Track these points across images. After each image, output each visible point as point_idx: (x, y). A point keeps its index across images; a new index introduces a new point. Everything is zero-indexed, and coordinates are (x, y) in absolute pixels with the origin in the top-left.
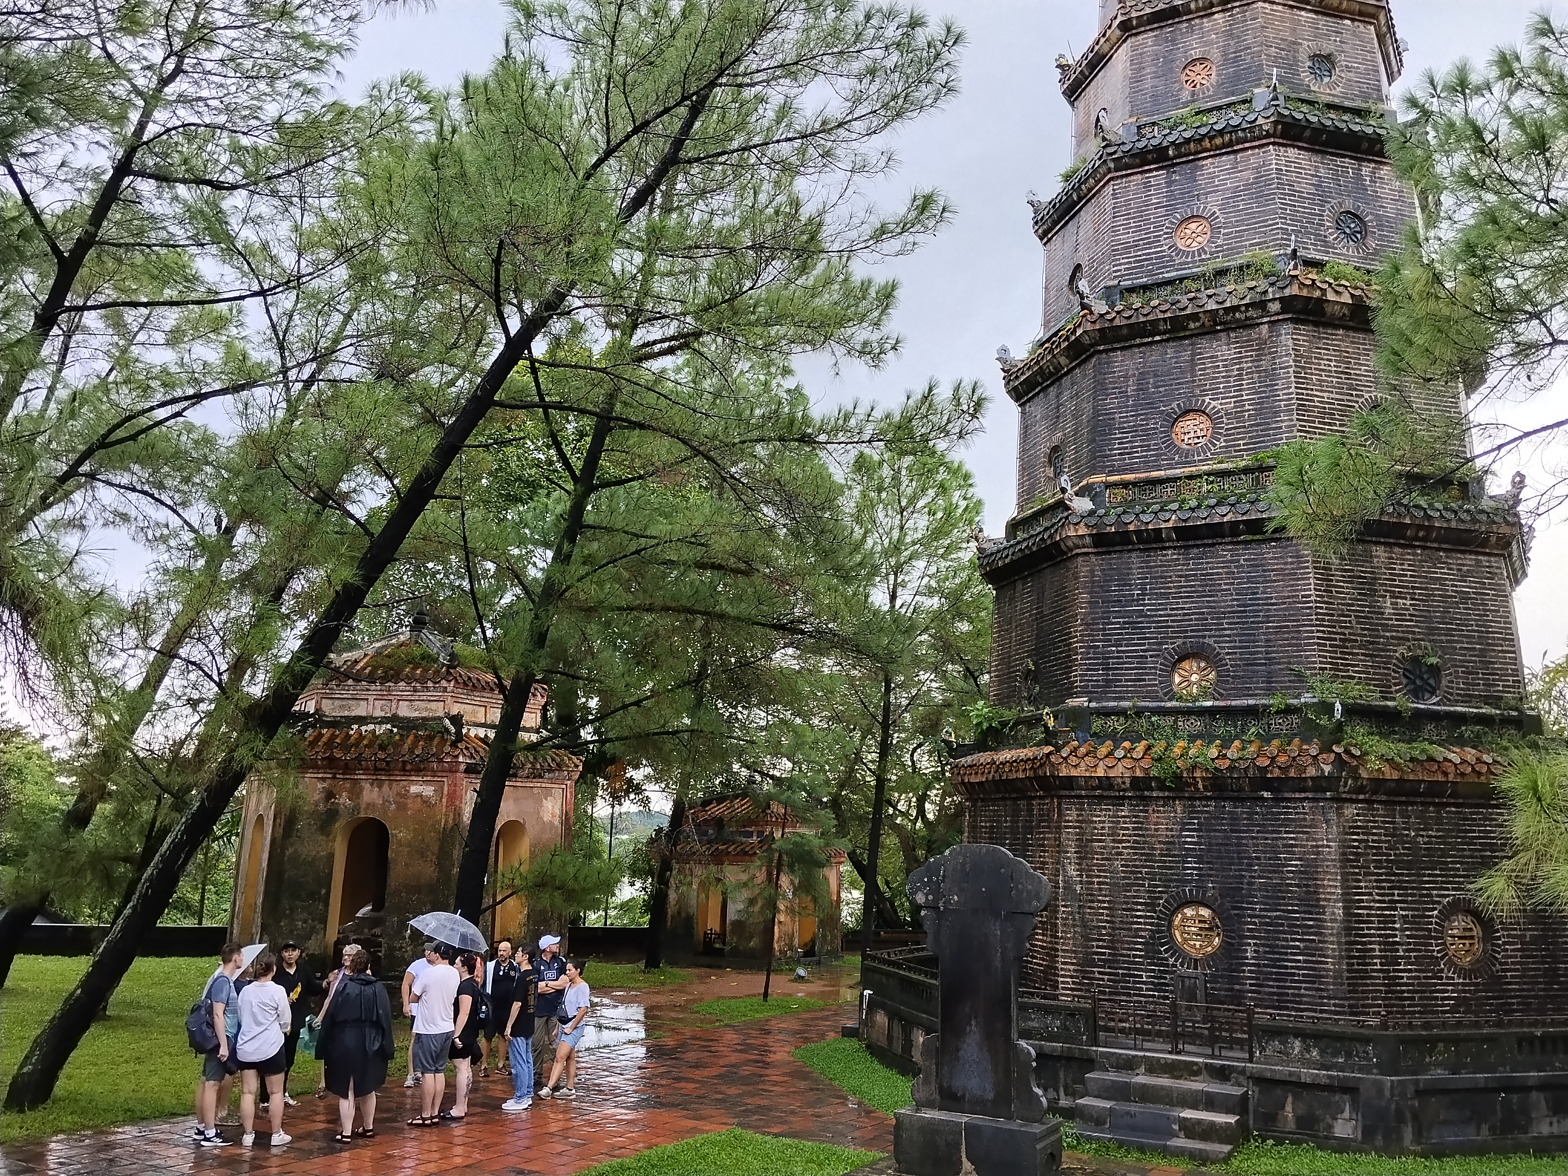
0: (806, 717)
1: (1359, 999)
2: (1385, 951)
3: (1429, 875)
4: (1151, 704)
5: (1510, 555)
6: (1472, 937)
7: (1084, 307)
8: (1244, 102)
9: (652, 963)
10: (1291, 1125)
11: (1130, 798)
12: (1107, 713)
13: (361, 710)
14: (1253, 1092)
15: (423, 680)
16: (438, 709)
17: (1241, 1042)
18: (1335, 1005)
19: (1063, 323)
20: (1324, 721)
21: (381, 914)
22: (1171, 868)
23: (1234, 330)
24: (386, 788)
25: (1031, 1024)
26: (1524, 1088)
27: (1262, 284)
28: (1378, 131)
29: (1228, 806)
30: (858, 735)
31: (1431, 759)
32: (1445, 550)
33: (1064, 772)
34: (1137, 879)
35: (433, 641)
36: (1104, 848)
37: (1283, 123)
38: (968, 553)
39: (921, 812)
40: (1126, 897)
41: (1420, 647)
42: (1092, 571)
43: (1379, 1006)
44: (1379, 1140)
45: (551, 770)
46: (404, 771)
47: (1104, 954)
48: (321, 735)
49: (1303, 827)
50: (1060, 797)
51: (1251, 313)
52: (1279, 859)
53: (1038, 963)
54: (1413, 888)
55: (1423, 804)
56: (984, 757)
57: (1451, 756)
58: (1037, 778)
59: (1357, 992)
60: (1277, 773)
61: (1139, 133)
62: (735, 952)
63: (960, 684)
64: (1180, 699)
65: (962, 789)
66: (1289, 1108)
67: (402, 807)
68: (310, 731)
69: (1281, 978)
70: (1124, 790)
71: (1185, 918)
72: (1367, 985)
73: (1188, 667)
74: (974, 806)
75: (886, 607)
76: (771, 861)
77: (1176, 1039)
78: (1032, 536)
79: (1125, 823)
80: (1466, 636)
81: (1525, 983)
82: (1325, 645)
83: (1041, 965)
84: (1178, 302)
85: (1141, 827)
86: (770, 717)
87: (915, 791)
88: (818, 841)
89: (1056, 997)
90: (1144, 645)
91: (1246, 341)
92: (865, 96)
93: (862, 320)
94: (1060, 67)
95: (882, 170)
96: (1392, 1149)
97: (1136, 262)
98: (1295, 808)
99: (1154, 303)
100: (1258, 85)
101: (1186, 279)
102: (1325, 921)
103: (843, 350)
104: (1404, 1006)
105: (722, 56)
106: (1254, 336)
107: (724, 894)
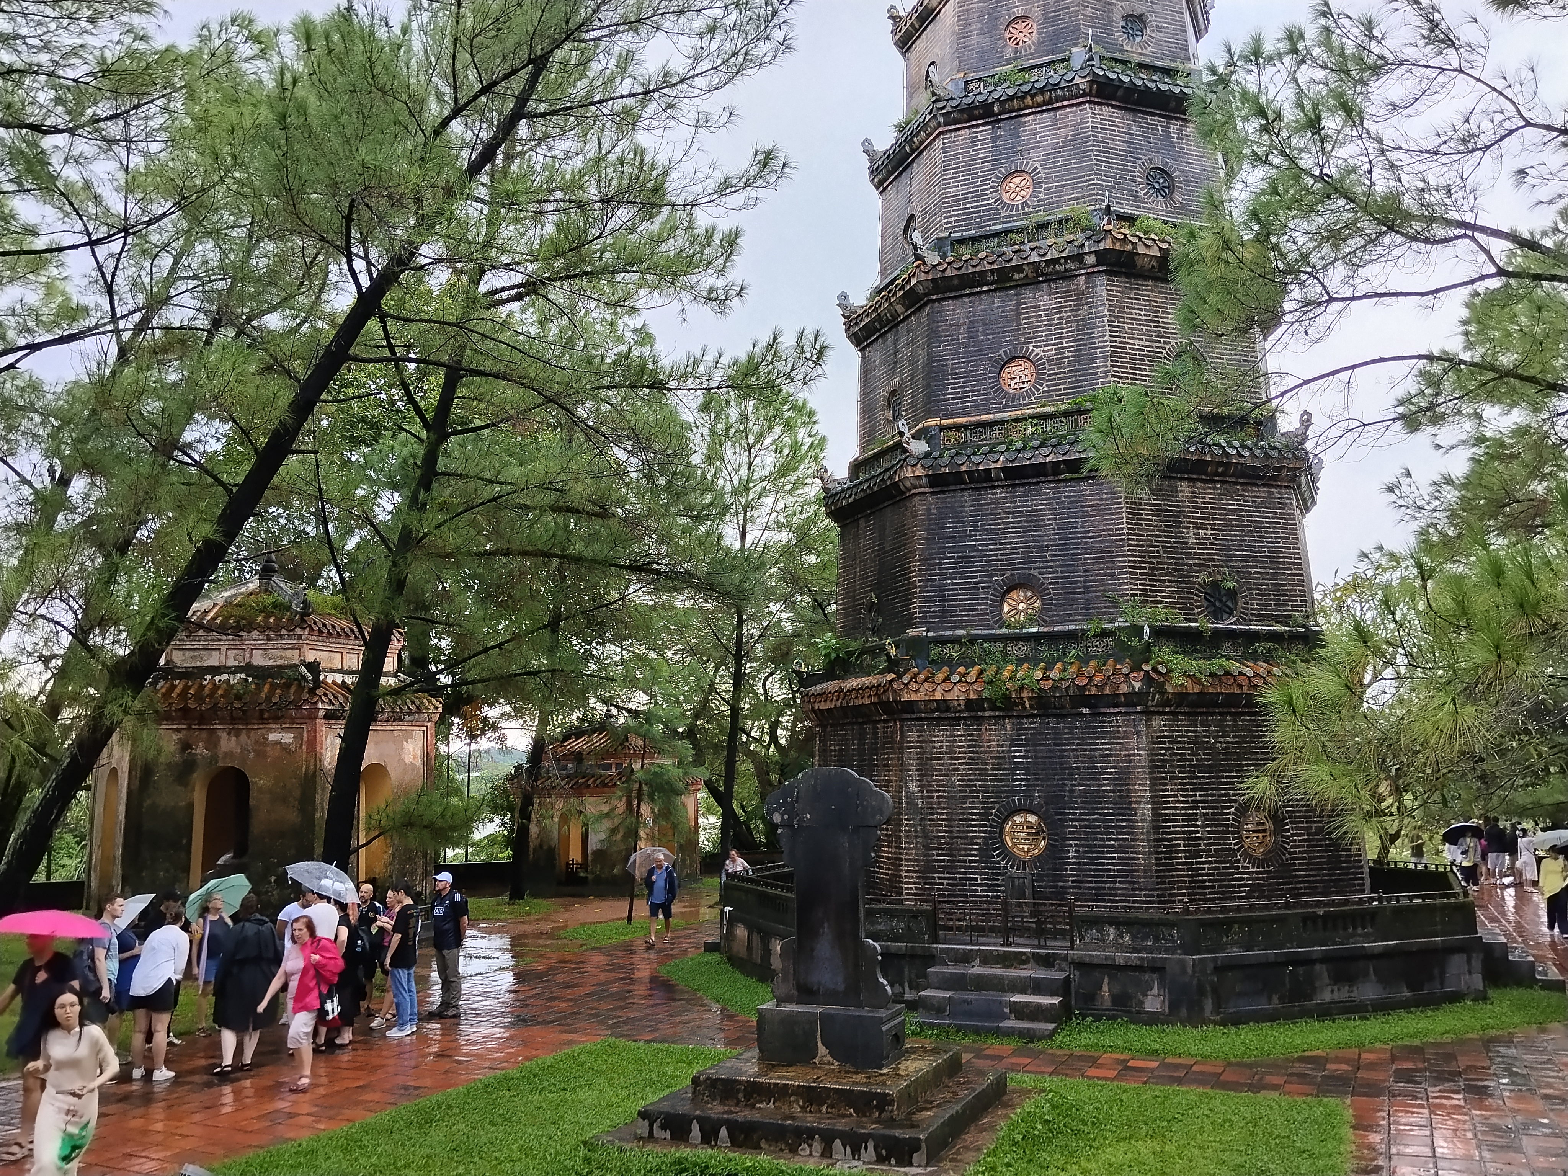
0: (660, 650)
1: (1166, 889)
2: (1189, 845)
3: (1227, 777)
4: (983, 632)
5: (1299, 487)
6: (1264, 831)
7: (918, 257)
8: (1063, 60)
9: (516, 895)
10: (1108, 1004)
11: (965, 718)
12: (944, 642)
13: (213, 660)
14: (1075, 975)
15: (277, 628)
16: (293, 657)
17: (1063, 933)
18: (1145, 896)
19: (898, 272)
20: (1135, 643)
21: (245, 860)
22: (1002, 780)
23: (1054, 281)
24: (243, 737)
25: (879, 927)
26: (1307, 961)
27: (1080, 237)
28: (1185, 90)
29: (1052, 722)
30: (711, 666)
31: (1228, 673)
32: (1242, 484)
33: (905, 697)
34: (971, 791)
35: (283, 586)
36: (943, 765)
37: (1098, 83)
38: (814, 489)
39: (774, 738)
40: (962, 808)
41: (1219, 572)
42: (929, 509)
43: (1184, 894)
44: (1184, 1012)
45: (410, 713)
46: (262, 720)
47: (943, 861)
48: (173, 687)
49: (1115, 738)
50: (902, 720)
51: (1070, 265)
52: (1096, 768)
53: (884, 872)
54: (1212, 789)
55: (1221, 714)
56: (831, 686)
57: (1246, 670)
58: (881, 703)
59: (1164, 883)
60: (1094, 691)
61: (966, 89)
62: (598, 880)
63: (809, 614)
64: (1009, 626)
65: (811, 716)
66: (1105, 988)
67: (261, 754)
68: (161, 683)
69: (1098, 874)
70: (959, 712)
71: (1015, 825)
72: (1173, 876)
73: (1015, 597)
74: (824, 731)
75: (737, 545)
76: (631, 791)
77: (1007, 933)
78: (873, 477)
79: (961, 741)
80: (1259, 562)
81: (1311, 870)
82: (1136, 574)
83: (887, 874)
84: (1004, 254)
85: (974, 744)
86: (624, 652)
87: (768, 718)
88: (676, 770)
89: (900, 902)
90: (976, 577)
91: (1065, 292)
92: (706, 53)
93: (707, 267)
94: (891, 17)
95: (724, 125)
96: (1195, 1019)
97: (964, 214)
98: (1110, 722)
99: (982, 255)
100: (1075, 45)
101: (1011, 231)
102: (1136, 821)
103: (690, 297)
104: (1206, 894)
105: (567, 22)
106: (1073, 287)
107: (586, 825)
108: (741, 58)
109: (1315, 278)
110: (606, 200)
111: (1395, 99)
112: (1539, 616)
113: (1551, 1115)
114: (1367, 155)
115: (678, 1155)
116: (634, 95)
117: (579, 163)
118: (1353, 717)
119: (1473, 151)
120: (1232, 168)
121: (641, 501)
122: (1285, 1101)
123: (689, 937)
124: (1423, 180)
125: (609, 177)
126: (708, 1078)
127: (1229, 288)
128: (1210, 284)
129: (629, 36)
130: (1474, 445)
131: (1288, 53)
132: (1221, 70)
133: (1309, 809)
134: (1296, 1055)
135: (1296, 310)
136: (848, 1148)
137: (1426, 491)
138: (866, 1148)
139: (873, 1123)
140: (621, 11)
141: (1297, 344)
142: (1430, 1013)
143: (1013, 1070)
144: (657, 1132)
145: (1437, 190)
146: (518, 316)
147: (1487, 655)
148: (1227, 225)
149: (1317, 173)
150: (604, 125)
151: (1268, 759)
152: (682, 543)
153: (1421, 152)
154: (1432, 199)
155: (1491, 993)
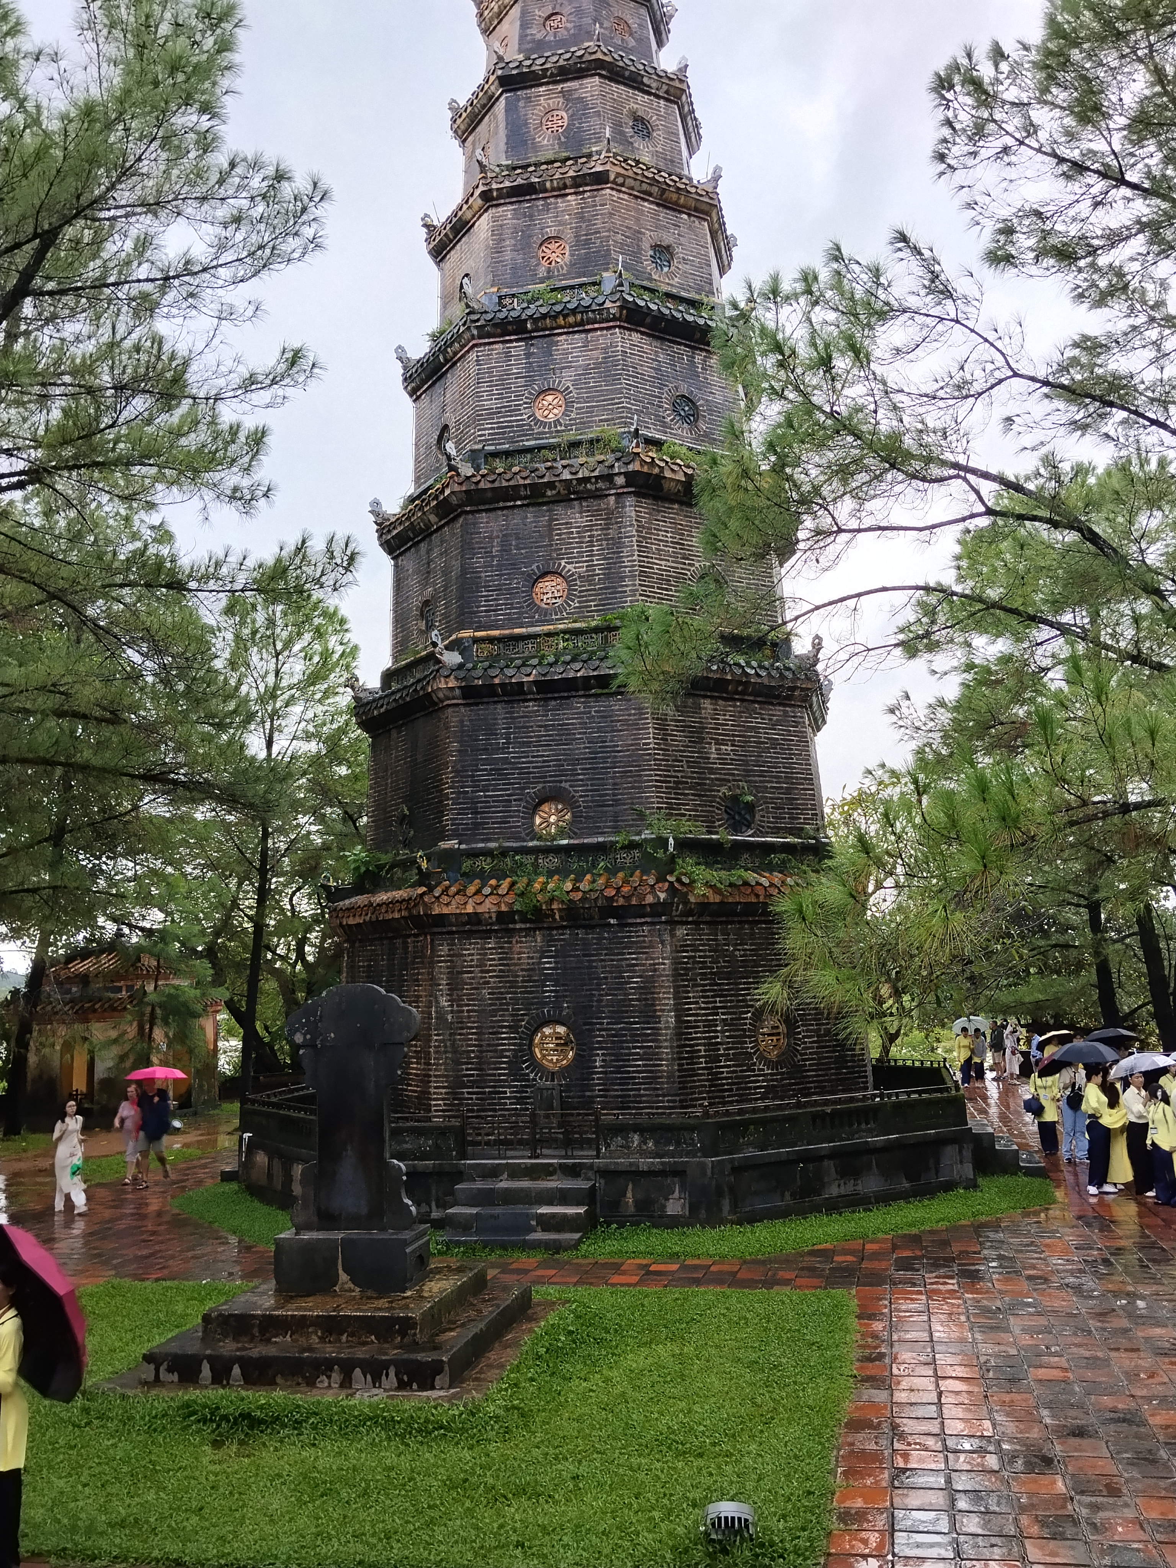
0: (178, 865)
1: (688, 1094)
2: (709, 1051)
3: (744, 983)
4: (514, 845)
5: (811, 706)
6: (778, 1034)
7: (451, 468)
8: (594, 284)
9: (12, 1130)
10: (632, 1209)
11: (496, 931)
12: (474, 854)
14: (600, 1183)
17: (589, 1142)
18: (668, 1101)
19: (431, 481)
20: (660, 854)
22: (532, 992)
23: (585, 499)
25: (405, 1146)
26: (816, 1158)
27: (610, 458)
28: (709, 323)
29: (581, 933)
30: (233, 882)
31: (746, 884)
32: (758, 702)
33: (436, 910)
34: (501, 1004)
36: (473, 978)
37: (628, 309)
38: (345, 699)
39: (301, 955)
40: (492, 1021)
41: (738, 787)
42: (462, 721)
43: (704, 1099)
44: (703, 1214)
47: (472, 1075)
49: (642, 948)
50: (433, 934)
51: (601, 485)
52: (623, 977)
53: (412, 1089)
54: (731, 995)
55: (740, 922)
56: (360, 900)
57: (763, 881)
58: (411, 917)
59: (686, 1088)
60: (621, 901)
61: (500, 303)
63: (339, 827)
64: (540, 838)
65: (340, 931)
66: (629, 1194)
69: (624, 1082)
70: (491, 924)
71: (544, 1036)
72: (694, 1081)
73: (547, 810)
74: (353, 946)
75: (263, 755)
76: (143, 1015)
77: (534, 1145)
78: (405, 687)
79: (492, 954)
80: (775, 777)
81: (820, 1070)
82: (661, 787)
83: (415, 1091)
84: (537, 469)
85: (506, 957)
86: (138, 867)
87: (295, 934)
88: (193, 991)
89: (429, 1119)
90: (508, 789)
91: (596, 511)
92: (230, 244)
93: (232, 465)
94: (426, 226)
95: (250, 319)
96: (713, 1220)
97: (498, 428)
98: (636, 932)
99: (516, 469)
100: (607, 270)
101: (544, 448)
102: (661, 1029)
103: (212, 494)
104: (724, 1097)
105: (78, 198)
106: (603, 506)
107: (91, 1053)
108: (268, 251)
109: (826, 509)
110: (119, 388)
111: (899, 345)
112: (1019, 828)
113: (1035, 1294)
114: (873, 395)
115: (186, 1398)
116: (152, 280)
117: (91, 347)
118: (857, 924)
119: (967, 397)
120: (751, 400)
121: (157, 707)
122: (796, 1295)
123: (205, 1166)
124: (922, 422)
125: (123, 364)
126: (220, 1315)
127: (747, 514)
128: (731, 509)
129: (148, 219)
130: (965, 671)
131: (803, 293)
132: (742, 305)
133: (819, 1012)
134: (806, 1249)
135: (808, 539)
136: (369, 1377)
137: (923, 712)
138: (387, 1375)
139: (394, 1349)
140: (138, 191)
141: (810, 570)
142: (926, 1202)
143: (539, 1283)
144: (164, 1375)
145: (934, 432)
146: (20, 506)
147: (973, 864)
148: (746, 454)
149: (828, 410)
150: (119, 310)
151: (781, 965)
152: (201, 751)
153: (921, 396)
154: (930, 440)
155: (980, 1181)
